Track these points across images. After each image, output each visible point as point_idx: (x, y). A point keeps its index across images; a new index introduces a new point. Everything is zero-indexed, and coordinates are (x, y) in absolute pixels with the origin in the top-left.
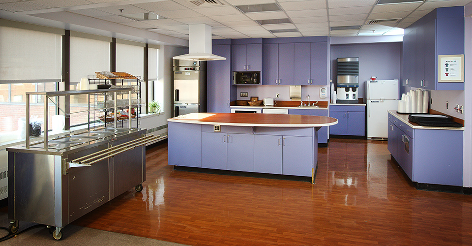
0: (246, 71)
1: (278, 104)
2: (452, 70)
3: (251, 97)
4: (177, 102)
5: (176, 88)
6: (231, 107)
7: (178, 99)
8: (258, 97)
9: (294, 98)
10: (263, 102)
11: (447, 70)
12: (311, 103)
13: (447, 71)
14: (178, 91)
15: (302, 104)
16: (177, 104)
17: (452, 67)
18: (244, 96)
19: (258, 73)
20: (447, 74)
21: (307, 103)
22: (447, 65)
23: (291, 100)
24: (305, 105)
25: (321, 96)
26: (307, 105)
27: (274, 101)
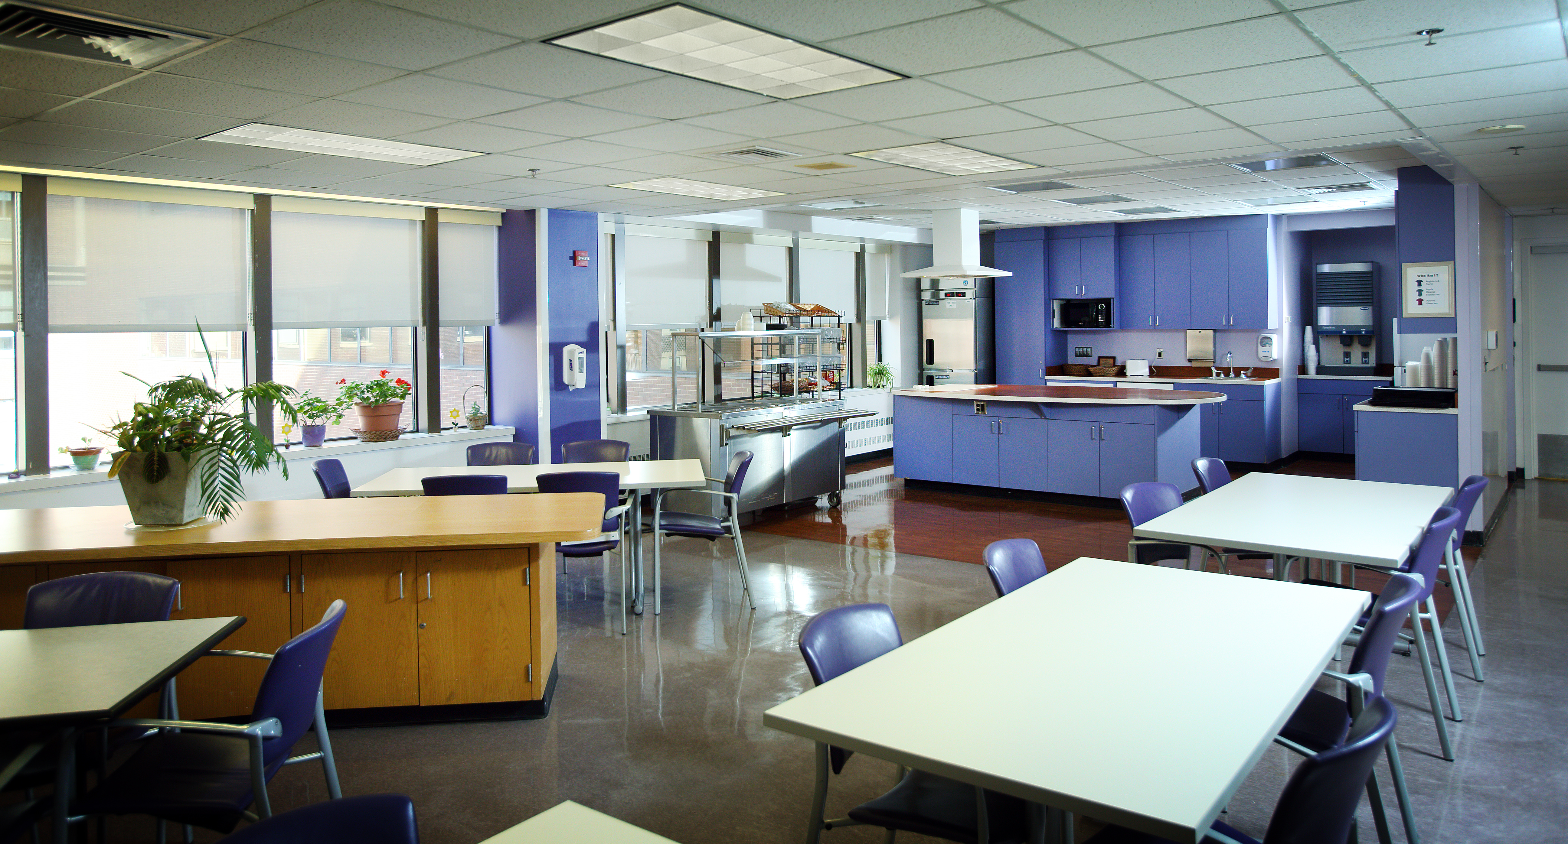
0: (1079, 297)
1: (1157, 372)
2: (1431, 293)
3: (1100, 358)
4: (930, 366)
5: (927, 336)
6: (1047, 377)
7: (931, 360)
8: (1114, 358)
9: (1197, 360)
10: (1123, 368)
11: (1420, 292)
12: (1238, 372)
13: (1420, 294)
14: (930, 343)
15: (1214, 375)
16: (930, 369)
17: (1429, 287)
18: (1084, 355)
19: (1107, 302)
20: (1420, 302)
21: (1226, 372)
22: (1419, 283)
23: (1189, 365)
24: (1222, 375)
25: (1261, 354)
26: (1227, 375)
27: (1150, 367)
